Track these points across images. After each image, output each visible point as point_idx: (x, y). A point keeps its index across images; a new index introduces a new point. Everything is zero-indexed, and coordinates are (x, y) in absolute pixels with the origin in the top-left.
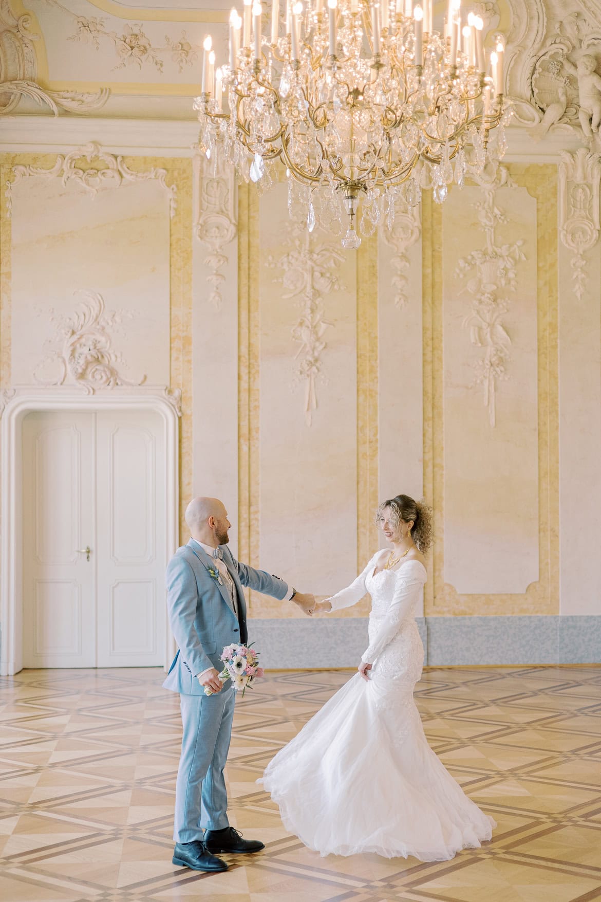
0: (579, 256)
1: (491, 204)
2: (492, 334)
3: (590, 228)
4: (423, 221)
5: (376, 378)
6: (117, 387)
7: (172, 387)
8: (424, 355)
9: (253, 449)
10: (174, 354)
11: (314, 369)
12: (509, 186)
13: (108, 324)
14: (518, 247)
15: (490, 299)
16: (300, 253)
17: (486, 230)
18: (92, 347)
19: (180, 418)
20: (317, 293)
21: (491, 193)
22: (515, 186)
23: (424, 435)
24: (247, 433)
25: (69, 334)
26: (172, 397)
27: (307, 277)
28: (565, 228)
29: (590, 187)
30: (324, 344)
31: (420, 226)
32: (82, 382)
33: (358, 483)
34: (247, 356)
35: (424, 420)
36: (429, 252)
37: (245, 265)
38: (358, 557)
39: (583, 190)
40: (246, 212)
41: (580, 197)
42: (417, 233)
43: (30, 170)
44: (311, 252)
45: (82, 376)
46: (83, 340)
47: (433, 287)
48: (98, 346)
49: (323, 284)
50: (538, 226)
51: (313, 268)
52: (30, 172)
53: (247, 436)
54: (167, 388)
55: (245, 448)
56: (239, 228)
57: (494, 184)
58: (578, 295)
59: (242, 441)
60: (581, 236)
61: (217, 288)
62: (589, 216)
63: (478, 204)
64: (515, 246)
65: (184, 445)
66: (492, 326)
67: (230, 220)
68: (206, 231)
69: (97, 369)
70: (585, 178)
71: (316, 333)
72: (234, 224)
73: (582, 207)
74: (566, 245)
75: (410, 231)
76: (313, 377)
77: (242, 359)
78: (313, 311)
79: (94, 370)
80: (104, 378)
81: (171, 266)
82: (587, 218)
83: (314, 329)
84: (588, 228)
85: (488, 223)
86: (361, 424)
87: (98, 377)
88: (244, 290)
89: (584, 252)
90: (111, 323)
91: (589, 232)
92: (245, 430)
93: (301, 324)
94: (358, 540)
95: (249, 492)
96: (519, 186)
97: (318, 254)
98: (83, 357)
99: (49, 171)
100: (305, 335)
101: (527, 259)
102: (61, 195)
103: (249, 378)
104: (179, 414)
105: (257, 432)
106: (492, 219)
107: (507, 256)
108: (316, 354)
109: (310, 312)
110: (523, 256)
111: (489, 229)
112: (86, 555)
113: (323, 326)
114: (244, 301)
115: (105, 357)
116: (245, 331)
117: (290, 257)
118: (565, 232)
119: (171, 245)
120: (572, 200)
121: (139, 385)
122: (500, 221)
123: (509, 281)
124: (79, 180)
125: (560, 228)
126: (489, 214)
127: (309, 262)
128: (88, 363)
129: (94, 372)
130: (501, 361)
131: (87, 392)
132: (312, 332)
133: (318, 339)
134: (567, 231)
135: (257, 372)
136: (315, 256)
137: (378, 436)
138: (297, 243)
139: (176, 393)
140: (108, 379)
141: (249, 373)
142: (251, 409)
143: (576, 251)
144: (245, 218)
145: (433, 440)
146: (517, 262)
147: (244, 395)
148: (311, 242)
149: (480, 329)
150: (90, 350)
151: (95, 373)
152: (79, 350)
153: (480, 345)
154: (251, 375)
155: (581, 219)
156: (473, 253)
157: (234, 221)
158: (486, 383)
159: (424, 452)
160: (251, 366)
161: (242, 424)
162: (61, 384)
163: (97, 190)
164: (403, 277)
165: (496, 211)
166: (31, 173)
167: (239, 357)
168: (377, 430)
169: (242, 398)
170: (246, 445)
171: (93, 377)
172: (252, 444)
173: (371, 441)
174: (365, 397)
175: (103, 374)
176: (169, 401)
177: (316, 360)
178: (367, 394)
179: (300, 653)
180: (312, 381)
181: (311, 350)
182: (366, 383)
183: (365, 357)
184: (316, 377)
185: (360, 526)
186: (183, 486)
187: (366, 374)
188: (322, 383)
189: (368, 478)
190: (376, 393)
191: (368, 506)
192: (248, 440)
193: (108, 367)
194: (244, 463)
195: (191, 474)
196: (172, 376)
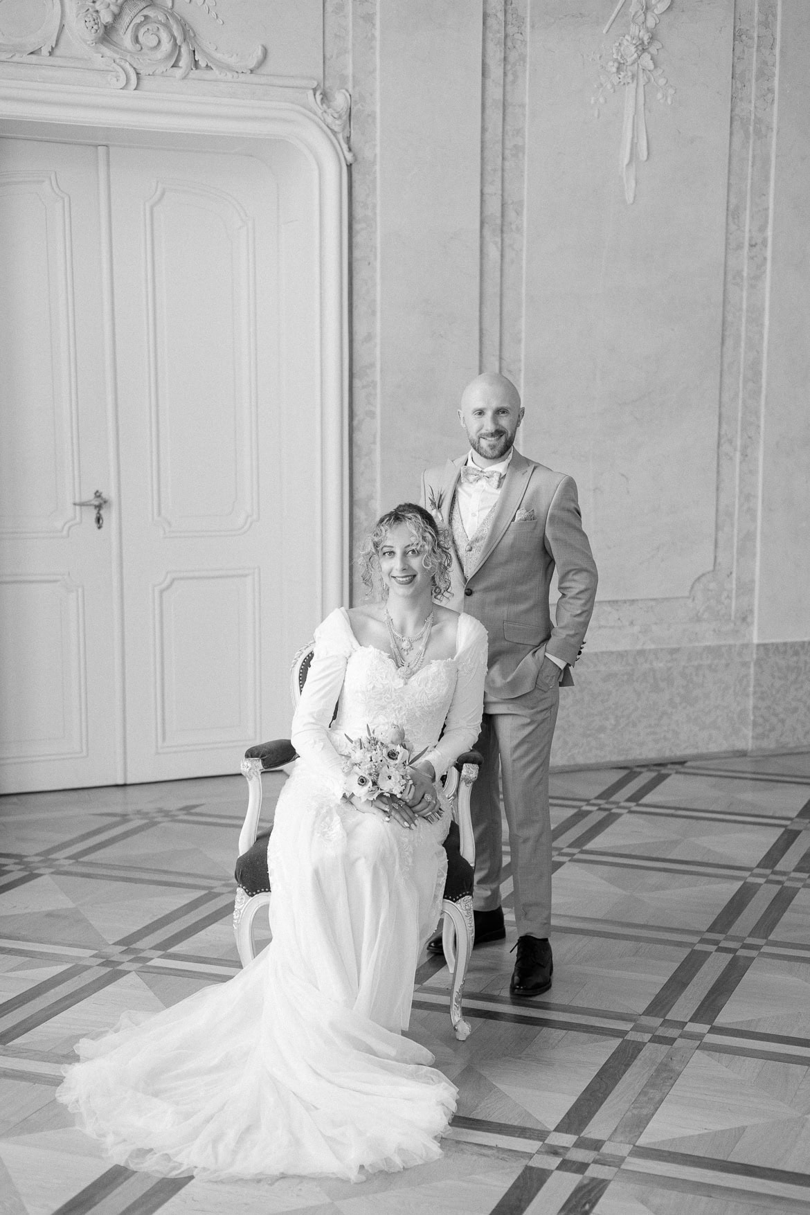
5: (771, 90)
6: (195, 73)
7: (328, 84)
9: (509, 254)
11: (646, 60)
19: (349, 166)
24: (499, 214)
26: (330, 111)
32: (104, 49)
33: (723, 341)
34: (501, 16)
38: (717, 510)
45: (111, 35)
53: (499, 221)
54: (318, 85)
55: (493, 252)
59: (487, 232)
65: (358, 239)
69: (146, 17)
76: (642, 81)
77: (492, 21)
79: (140, 18)
80: (166, 46)
86: (733, 201)
87: (148, 39)
92: (494, 207)
94: (718, 472)
103: (505, 74)
104: (349, 157)
105: (519, 213)
108: (651, 22)
121: (252, 71)
129: (139, 26)
131: (123, 82)
135: (522, 58)
137: (769, 232)
139: (340, 100)
140: (174, 48)
141: (505, 59)
142: (507, 152)
147: (495, 116)
151: (142, 30)
154: (509, 67)
160: (509, 44)
161: (488, 190)
162: (51, 53)
167: (485, 16)
168: (767, 216)
169: (489, 126)
170: (496, 243)
171: (137, 40)
172: (507, 241)
173: (754, 243)
174: (747, 137)
175: (164, 36)
176: (324, 121)
177: (652, 38)
178: (751, 128)
179: (602, 729)
180: (641, 90)
181: (641, 12)
182: (750, 102)
183: (751, 38)
184: (649, 80)
185: (722, 441)
186: (356, 345)
187: (749, 80)
188: (659, 96)
189: (743, 329)
190: (769, 128)
191: (741, 394)
192: (499, 232)
193: (172, 15)
194: (492, 289)
195: (374, 313)
196: (328, 56)
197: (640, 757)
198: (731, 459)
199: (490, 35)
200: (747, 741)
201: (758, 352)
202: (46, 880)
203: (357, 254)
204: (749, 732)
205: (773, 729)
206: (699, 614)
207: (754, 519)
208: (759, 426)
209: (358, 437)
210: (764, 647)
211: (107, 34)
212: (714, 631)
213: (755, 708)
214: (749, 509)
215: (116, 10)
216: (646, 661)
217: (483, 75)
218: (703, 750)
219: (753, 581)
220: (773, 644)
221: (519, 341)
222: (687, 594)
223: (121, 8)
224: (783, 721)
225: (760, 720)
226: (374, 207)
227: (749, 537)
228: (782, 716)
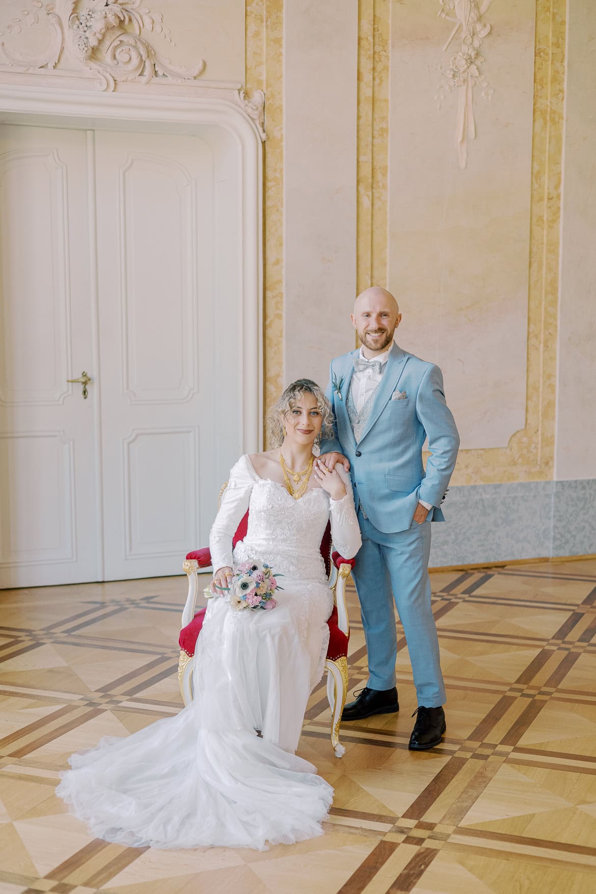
5: (561, 91)
6: (155, 80)
7: (249, 86)
9: (378, 204)
10: (252, 28)
11: (473, 68)
19: (264, 143)
24: (370, 176)
26: (250, 105)
30: (488, 26)
32: (93, 64)
33: (530, 265)
34: (371, 39)
38: (527, 386)
45: (96, 53)
53: (370, 181)
54: (241, 87)
55: (366, 202)
59: (362, 188)
65: (269, 193)
69: (121, 41)
71: (477, 6)
76: (471, 84)
77: (363, 43)
79: (117, 43)
80: (135, 61)
86: (536, 168)
87: (122, 56)
94: (528, 359)
98: (96, 16)
100: (459, 9)
103: (374, 79)
104: (264, 136)
105: (384, 175)
108: (477, 43)
115: (133, 18)
121: (195, 78)
128: (109, 28)
129: (116, 47)
131: (105, 86)
132: (473, 5)
133: (480, 18)
135: (386, 68)
137: (562, 189)
139: (257, 97)
140: (141, 63)
141: (374, 69)
142: (376, 133)
147: (366, 108)
150: (107, 5)
151: (118, 51)
154: (376, 74)
160: (377, 58)
161: (362, 158)
162: (55, 66)
167: (359, 39)
168: (560, 179)
169: (363, 114)
170: (368, 196)
171: (114, 57)
172: (376, 195)
173: (551, 197)
174: (545, 123)
175: (134, 54)
176: (246, 112)
177: (477, 55)
178: (548, 118)
179: (446, 543)
180: (470, 90)
181: (469, 36)
182: (547, 99)
183: (547, 54)
184: (476, 84)
185: (531, 336)
186: (268, 267)
187: (546, 83)
188: (483, 94)
189: (544, 257)
190: (561, 117)
191: (543, 303)
192: (370, 188)
193: (140, 40)
194: (365, 228)
195: (281, 245)
196: (249, 67)
197: (472, 563)
198: (537, 349)
199: (362, 52)
200: (548, 550)
201: (555, 274)
202: (48, 647)
203: (268, 203)
204: (550, 544)
205: (567, 542)
206: (515, 460)
207: (553, 392)
208: (556, 326)
209: (270, 332)
210: (561, 483)
211: (94, 53)
212: (526, 472)
213: (555, 527)
214: (550, 385)
215: (100, 37)
216: (477, 493)
217: (358, 79)
218: (517, 557)
219: (553, 436)
220: (567, 481)
221: (385, 265)
222: (506, 445)
223: (104, 36)
224: (574, 537)
225: (558, 536)
226: (281, 170)
227: (550, 405)
228: (574, 533)
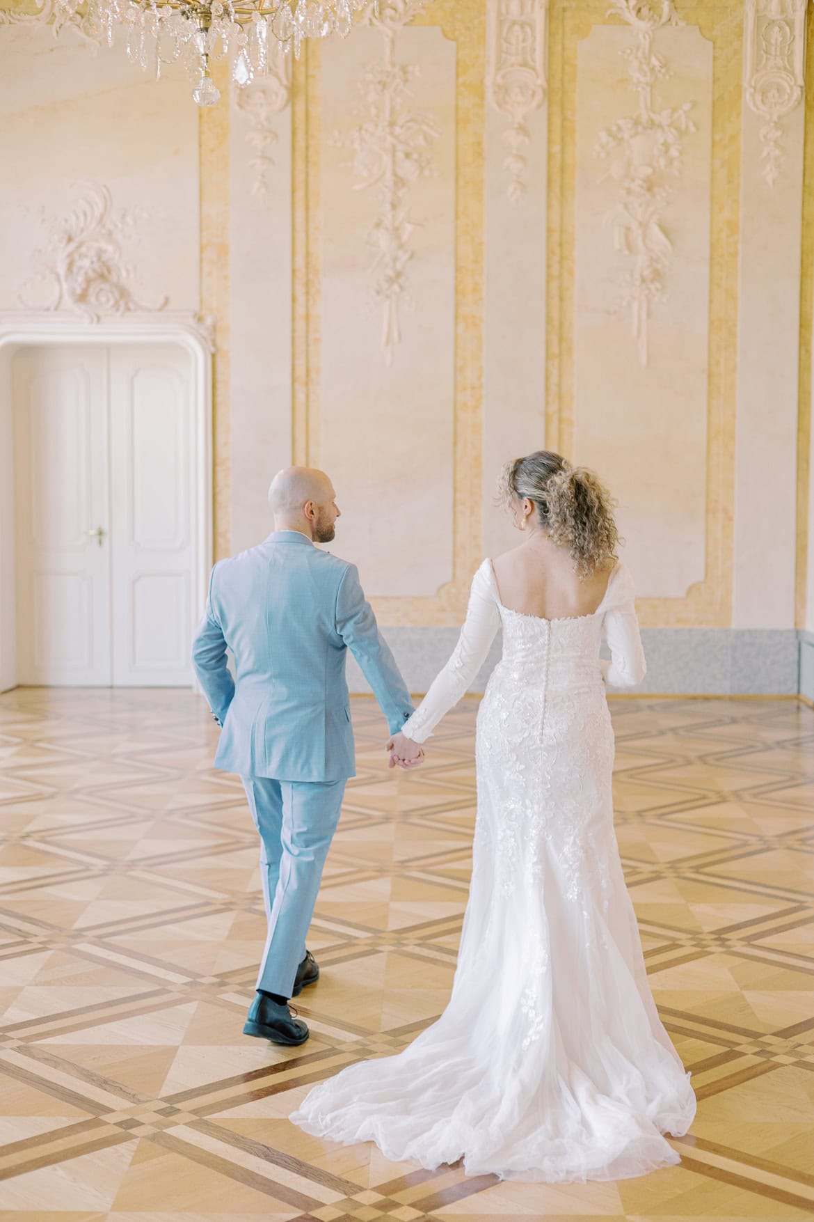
0: (772, 124)
1: (647, 51)
2: (645, 237)
3: (789, 84)
4: (549, 78)
5: (481, 299)
6: (128, 313)
7: (203, 313)
8: (549, 267)
9: (312, 397)
10: (206, 268)
11: (396, 287)
12: (674, 24)
13: (116, 226)
14: (685, 112)
15: (642, 187)
16: (376, 125)
17: (640, 89)
18: (95, 259)
19: (213, 356)
20: (399, 182)
21: (647, 37)
22: (682, 24)
23: (547, 378)
24: (305, 375)
25: (65, 241)
26: (202, 326)
27: (387, 159)
28: (753, 84)
29: (791, 24)
30: (410, 253)
31: (545, 85)
32: (82, 306)
33: (455, 444)
34: (304, 270)
35: (548, 357)
36: (557, 121)
37: (301, 143)
38: (454, 545)
39: (781, 28)
40: (302, 69)
41: (776, 40)
42: (540, 95)
43: (11, 16)
44: (392, 124)
45: (82, 298)
46: (84, 249)
47: (563, 170)
48: (104, 257)
49: (408, 169)
50: (714, 82)
51: (394, 147)
52: (9, 18)
53: (305, 379)
54: (195, 315)
55: (301, 396)
56: (293, 92)
57: (651, 22)
58: (770, 179)
59: (297, 386)
60: (777, 95)
61: (263, 176)
62: (788, 67)
63: (629, 51)
64: (681, 112)
65: (220, 392)
66: (644, 226)
67: (279, 79)
68: (248, 97)
69: (101, 290)
70: (783, 10)
71: (398, 237)
72: (286, 87)
73: (778, 53)
74: (754, 109)
75: (531, 92)
76: (394, 299)
77: (298, 274)
78: (394, 206)
79: (97, 289)
80: (112, 302)
81: (200, 146)
82: (785, 68)
83: (396, 231)
84: (786, 85)
85: (642, 79)
86: (459, 363)
87: (103, 299)
88: (300, 178)
89: (780, 118)
90: (120, 226)
91: (788, 90)
92: (301, 372)
93: (378, 225)
94: (454, 522)
95: (307, 454)
96: (687, 24)
97: (402, 127)
98: (82, 272)
99: (34, 17)
100: (383, 240)
101: (697, 128)
102: (52, 50)
103: (307, 300)
104: (213, 349)
105: (318, 374)
106: (649, 74)
107: (669, 126)
108: (399, 266)
109: (388, 207)
110: (691, 124)
111: (643, 88)
112: (96, 540)
113: (409, 228)
114: (300, 194)
115: (112, 272)
116: (301, 236)
117: (363, 132)
118: (752, 90)
119: (200, 116)
120: (764, 43)
121: (159, 310)
122: (660, 76)
123: (670, 162)
124: (75, 29)
125: (745, 85)
126: (644, 67)
127: (390, 139)
128: (88, 281)
129: (98, 293)
130: (657, 275)
131: (89, 321)
132: (393, 237)
133: (401, 246)
134: (755, 88)
135: (318, 291)
136: (398, 130)
137: (484, 380)
138: (373, 111)
139: (209, 321)
140: (116, 302)
141: (307, 293)
142: (310, 342)
143: (768, 117)
144: (301, 78)
145: (559, 385)
146: (682, 133)
147: (301, 324)
148: (392, 110)
149: (628, 229)
150: (92, 263)
151: (100, 294)
152: (78, 263)
153: (626, 252)
154: (310, 296)
155: (775, 70)
156: (620, 122)
157: (285, 82)
158: (635, 306)
159: (547, 403)
160: (310, 284)
161: (297, 362)
162: (56, 309)
163: (100, 42)
164: (521, 158)
165: (654, 61)
166: (12, 20)
167: (294, 271)
168: (482, 371)
169: (297, 328)
170: (302, 391)
171: (97, 299)
172: (310, 390)
173: (473, 387)
174: (466, 326)
175: (110, 296)
176: (199, 333)
177: (399, 275)
178: (469, 321)
180: (393, 304)
181: (392, 261)
182: (468, 306)
183: (467, 270)
184: (399, 299)
185: (457, 503)
186: (218, 448)
187: (467, 294)
188: (406, 306)
189: (469, 437)
190: (481, 321)
191: (468, 476)
192: (305, 385)
193: (116, 286)
194: (300, 417)
196: (203, 298)
198: (463, 514)
199: (297, 281)
201: (479, 450)
206: (443, 607)
207: (479, 551)
209: (220, 498)
217: (293, 301)
222: (435, 594)
226: (228, 375)
